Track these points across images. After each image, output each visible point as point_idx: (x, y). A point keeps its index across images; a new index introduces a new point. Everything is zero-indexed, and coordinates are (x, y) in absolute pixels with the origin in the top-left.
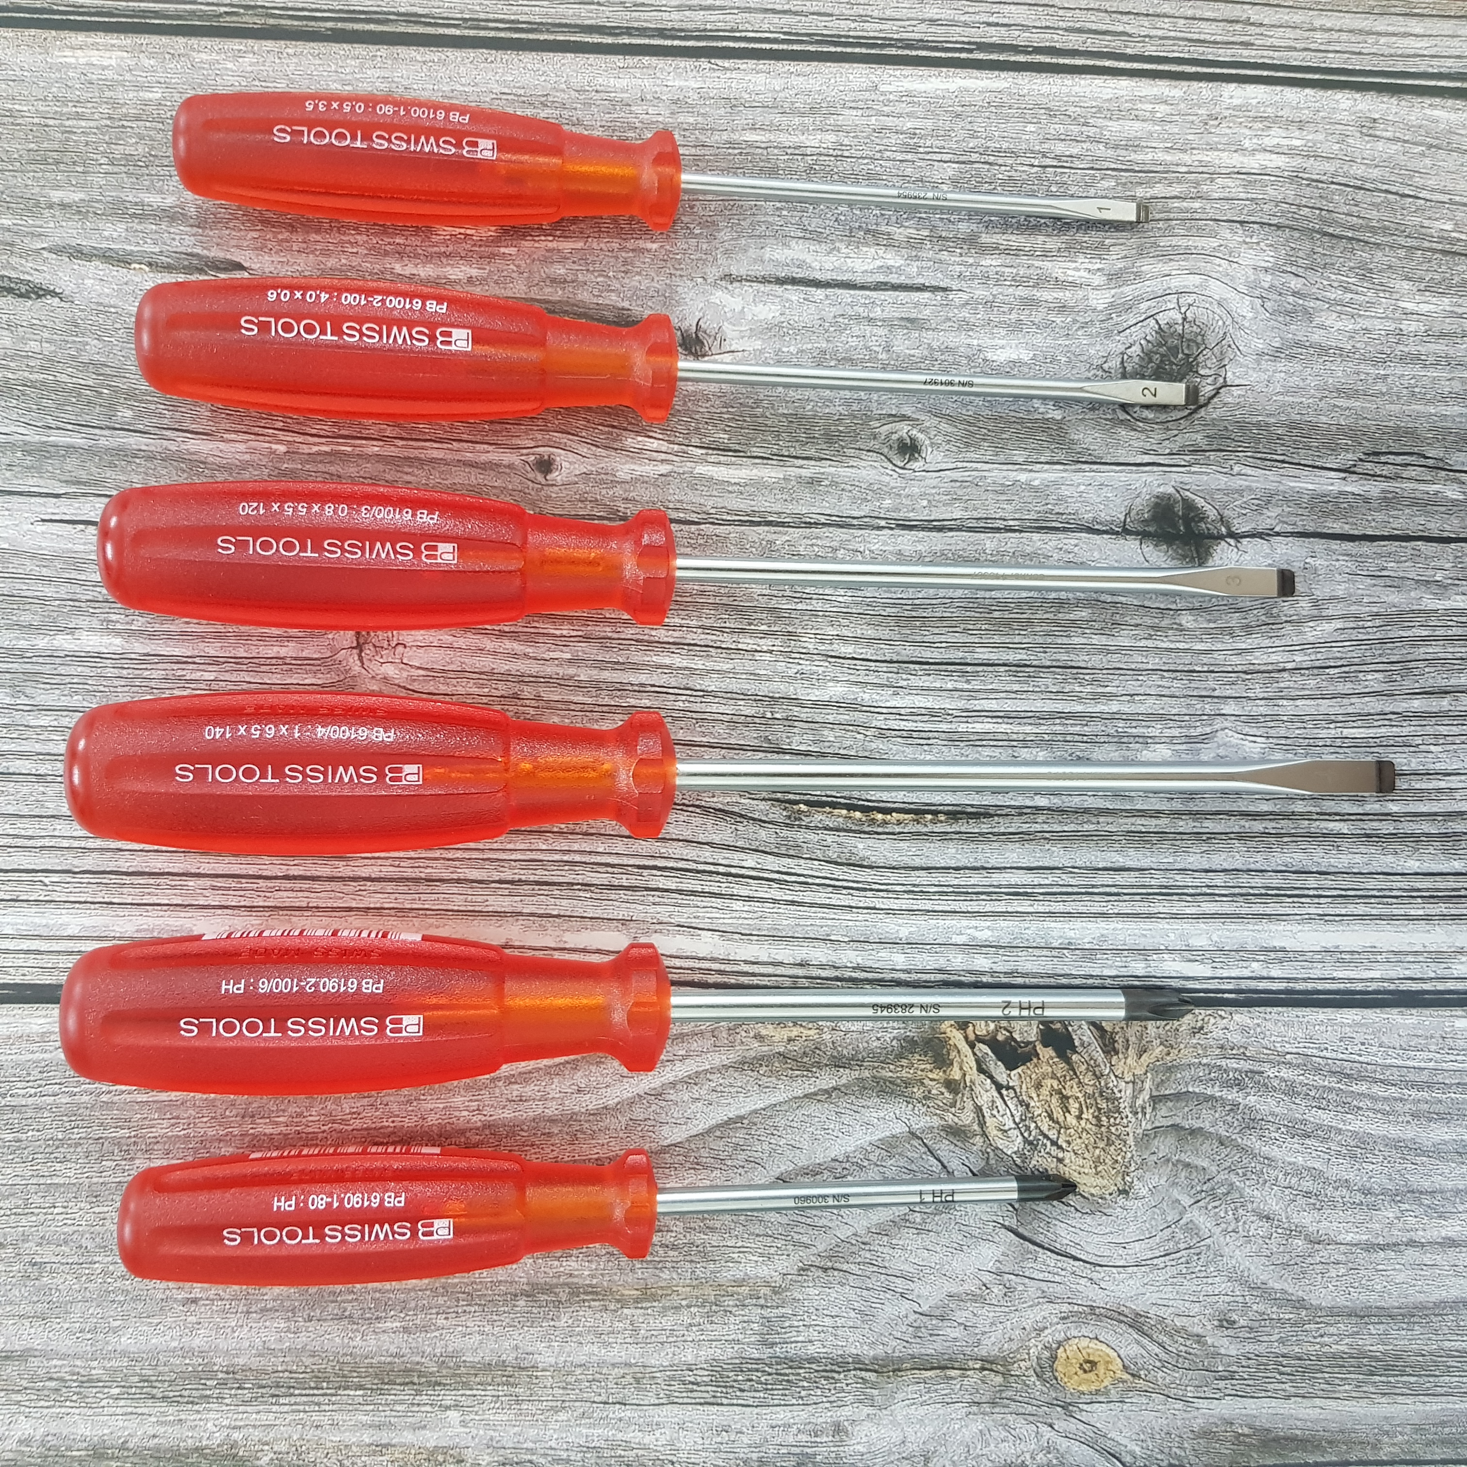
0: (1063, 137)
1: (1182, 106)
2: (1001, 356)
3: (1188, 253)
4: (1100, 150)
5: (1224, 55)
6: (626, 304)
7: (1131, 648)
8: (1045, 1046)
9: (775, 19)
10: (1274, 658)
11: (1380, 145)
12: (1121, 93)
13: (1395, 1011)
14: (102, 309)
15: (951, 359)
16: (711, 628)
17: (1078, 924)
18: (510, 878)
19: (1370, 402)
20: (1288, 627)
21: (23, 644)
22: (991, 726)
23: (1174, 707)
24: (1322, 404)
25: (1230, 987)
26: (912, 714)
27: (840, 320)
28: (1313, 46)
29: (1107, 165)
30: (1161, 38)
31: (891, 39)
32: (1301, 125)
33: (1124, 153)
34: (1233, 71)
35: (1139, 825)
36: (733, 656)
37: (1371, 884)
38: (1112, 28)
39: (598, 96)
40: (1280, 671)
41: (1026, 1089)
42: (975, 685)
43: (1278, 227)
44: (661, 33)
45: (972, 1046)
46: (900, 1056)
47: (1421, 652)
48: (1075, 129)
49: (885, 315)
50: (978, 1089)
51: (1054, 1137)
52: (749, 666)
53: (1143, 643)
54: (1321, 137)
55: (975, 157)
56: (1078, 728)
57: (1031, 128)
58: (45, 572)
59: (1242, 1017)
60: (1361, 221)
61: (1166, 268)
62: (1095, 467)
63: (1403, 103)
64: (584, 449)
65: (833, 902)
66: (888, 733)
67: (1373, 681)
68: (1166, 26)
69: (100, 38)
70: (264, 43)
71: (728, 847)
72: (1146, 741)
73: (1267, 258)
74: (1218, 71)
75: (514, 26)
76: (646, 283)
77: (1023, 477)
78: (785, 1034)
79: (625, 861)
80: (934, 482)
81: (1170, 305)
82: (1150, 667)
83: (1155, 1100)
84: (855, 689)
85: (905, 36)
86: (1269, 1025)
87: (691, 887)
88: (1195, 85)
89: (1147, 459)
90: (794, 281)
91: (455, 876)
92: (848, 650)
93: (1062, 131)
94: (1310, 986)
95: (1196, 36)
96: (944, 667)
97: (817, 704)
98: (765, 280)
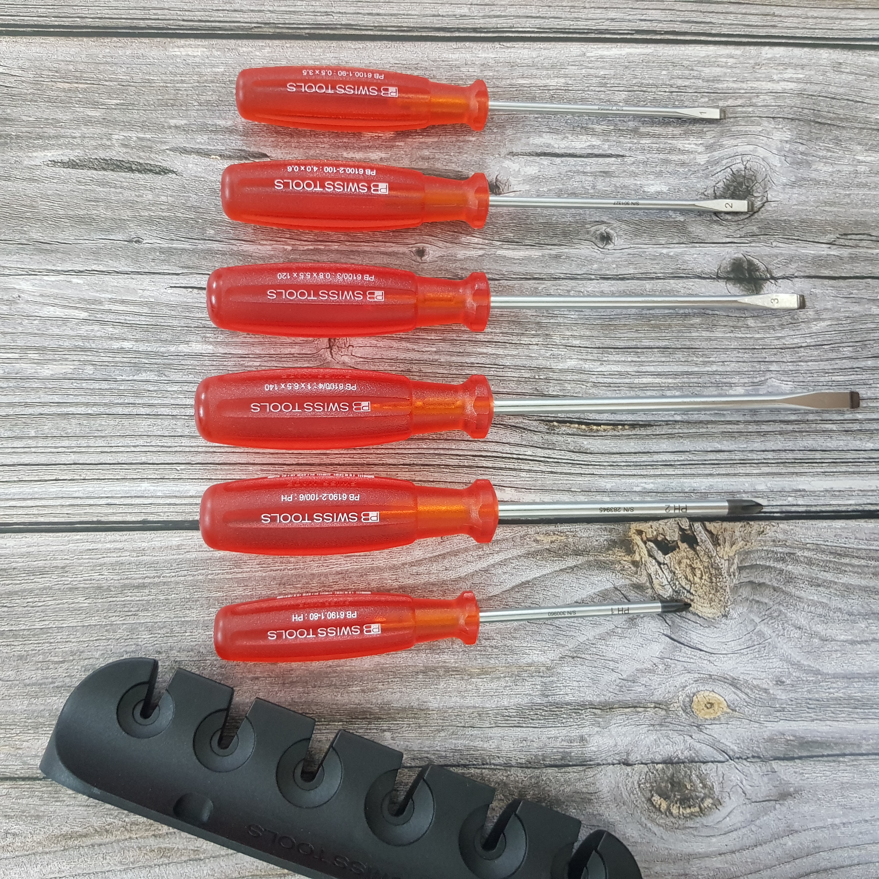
0: (681, 77)
1: (741, 59)
2: (652, 189)
3: (746, 134)
4: (700, 83)
5: (762, 32)
6: (460, 169)
7: (723, 338)
8: (683, 542)
9: (532, 21)
10: (796, 341)
11: (844, 76)
12: (710, 53)
13: (863, 521)
14: (197, 178)
15: (626, 192)
16: (506, 333)
17: (698, 480)
18: (408, 462)
19: (841, 208)
20: (803, 325)
21: (163, 350)
22: (651, 379)
23: (746, 367)
24: (817, 210)
25: (777, 510)
26: (610, 374)
27: (569, 173)
28: (808, 26)
29: (703, 90)
30: (730, 24)
31: (592, 29)
32: (803, 67)
33: (712, 84)
34: (767, 40)
35: (729, 428)
36: (518, 347)
37: (849, 455)
38: (704, 20)
39: (444, 63)
40: (799, 347)
41: (673, 564)
42: (643, 359)
43: (792, 119)
44: (475, 30)
45: (645, 543)
46: (608, 549)
47: (871, 336)
48: (687, 72)
49: (592, 170)
50: (648, 565)
51: (688, 589)
52: (526, 352)
53: (728, 335)
54: (813, 73)
55: (636, 88)
56: (696, 380)
57: (664, 72)
58: (173, 313)
59: (784, 525)
60: (835, 115)
61: (735, 142)
62: (702, 245)
63: (855, 54)
64: (440, 244)
65: (572, 471)
66: (598, 385)
67: (847, 351)
68: (732, 18)
69: (192, 42)
70: (274, 41)
71: (518, 445)
72: (730, 385)
73: (787, 135)
74: (759, 40)
75: (400, 29)
76: (470, 158)
77: (665, 251)
78: (549, 539)
79: (466, 453)
80: (619, 255)
81: (738, 161)
82: (733, 347)
83: (740, 569)
84: (581, 362)
85: (599, 27)
86: (798, 529)
87: (499, 466)
88: (748, 48)
89: (728, 240)
90: (545, 154)
91: (381, 462)
92: (577, 342)
93: (680, 74)
94: (818, 509)
95: (748, 23)
96: (627, 350)
97: (561, 371)
98: (530, 154)
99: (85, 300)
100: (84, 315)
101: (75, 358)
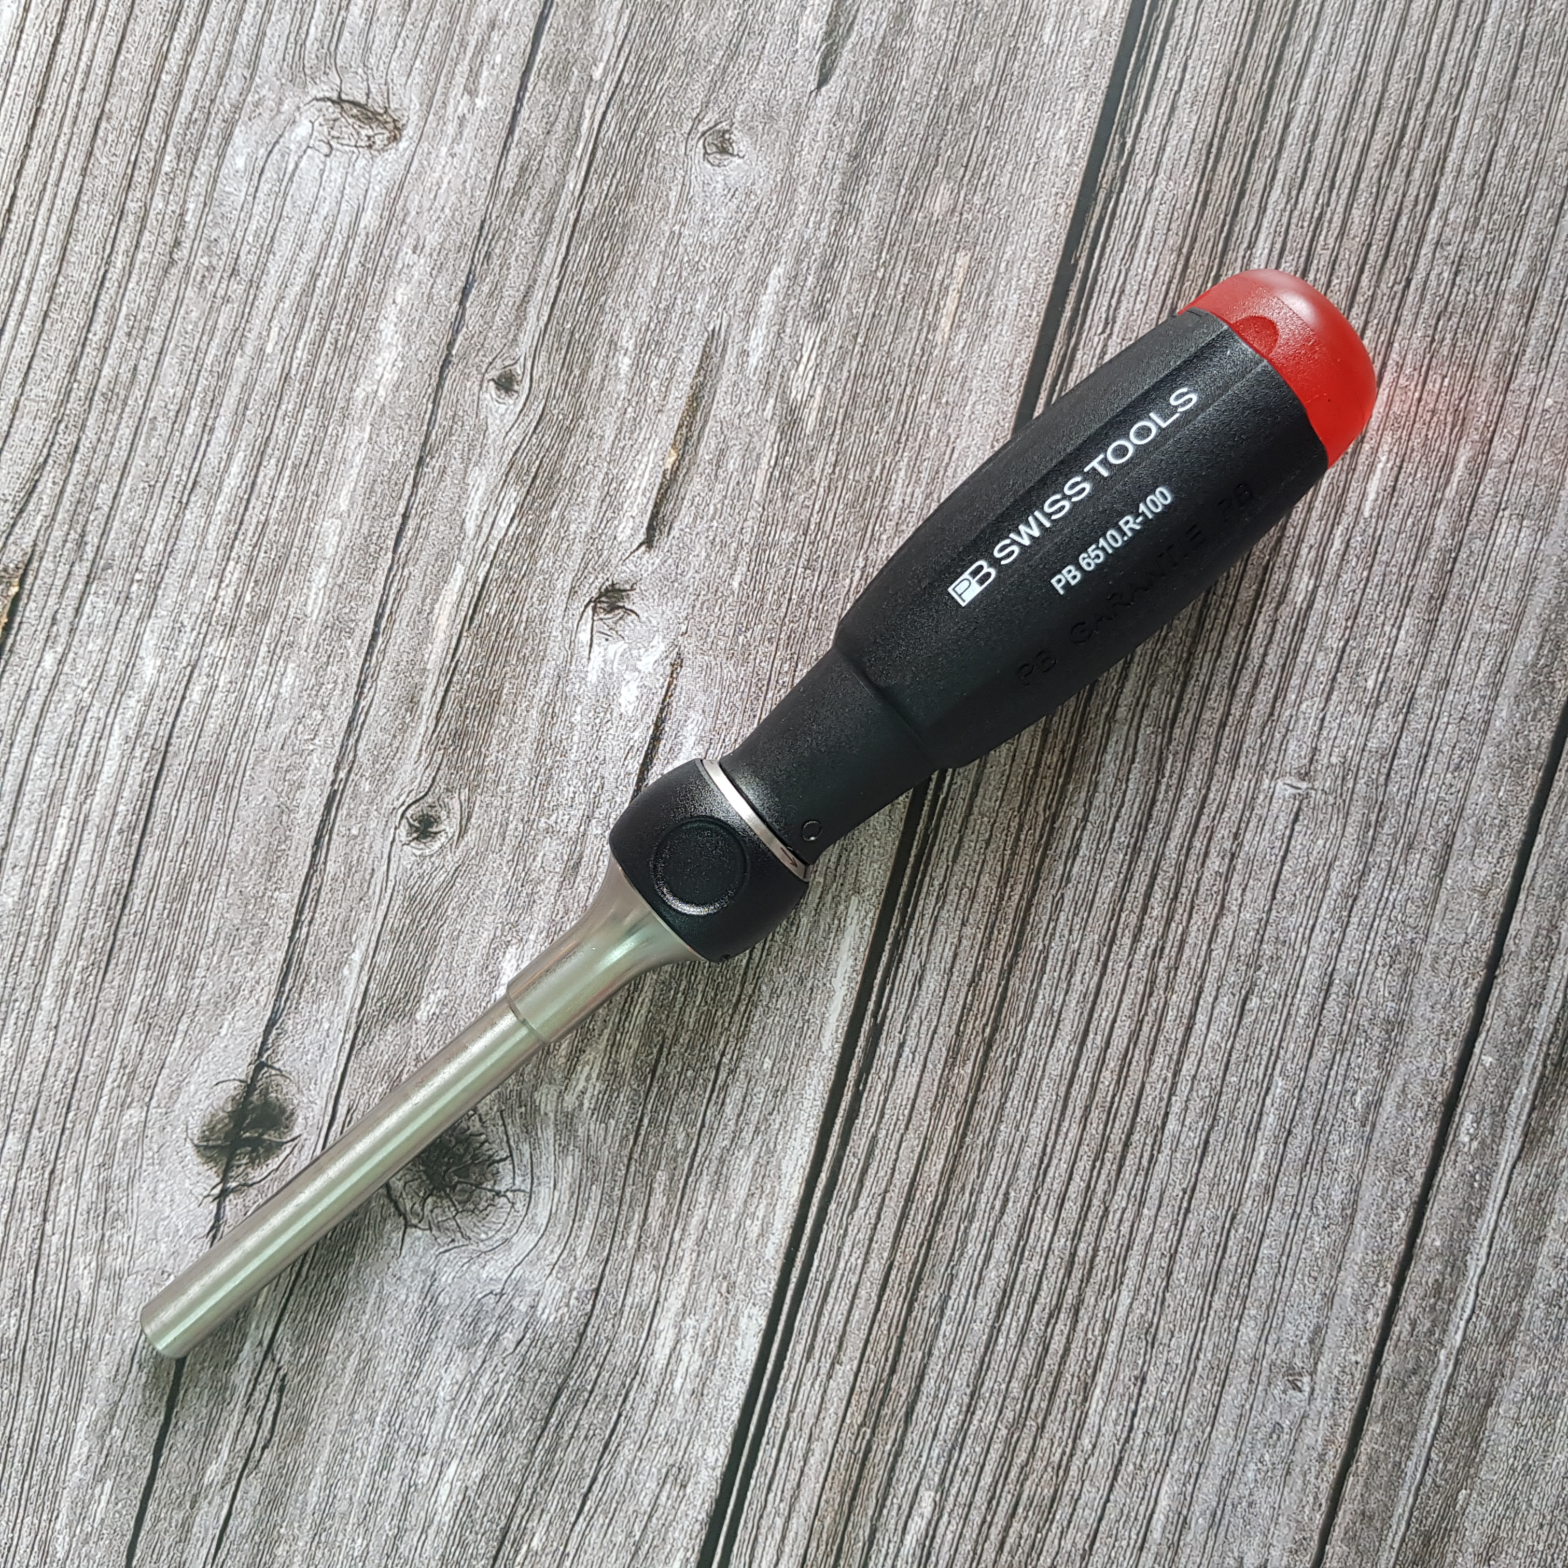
0: (748, 1099)
1: (753, 1254)
3: (577, 1216)
4: (722, 1141)
5: (803, 1322)
6: (675, 532)
7: (115, 1041)
9: (965, 794)
10: (62, 1210)
11: (652, 1485)
12: (785, 1183)
15: (520, 903)
16: (262, 533)
18: (16, 209)
19: (346, 1396)
20: (97, 1236)
22: (59, 847)
23: (29, 1076)
24: (356, 1337)
26: (97, 753)
27: (598, 784)
28: (790, 1432)
29: (703, 1144)
30: (840, 1250)
31: (910, 926)
32: (698, 1394)
33: (713, 1169)
34: (780, 1328)
36: (221, 551)
38: (865, 1193)
40: (45, 1213)
42: (115, 841)
43: (582, 1335)
47: (30, 1390)
48: (754, 1118)
52: (205, 567)
53: (117, 1057)
54: (678, 1415)
56: (30, 953)
57: (768, 1064)
60: (566, 1438)
61: (564, 1185)
62: (347, 1046)
63: (697, 1527)
64: (516, 436)
66: (80, 718)
68: (853, 1259)
70: (1079, 181)
73: (547, 1313)
74: (786, 1308)
76: (696, 563)
77: (357, 957)
80: (376, 848)
81: (518, 1180)
82: (86, 1059)
84: (145, 690)
85: (910, 942)
88: (775, 1276)
89: (342, 1110)
92: (196, 694)
93: (755, 1100)
95: (832, 1293)
96: (146, 807)
97: (137, 637)
98: (665, 706)
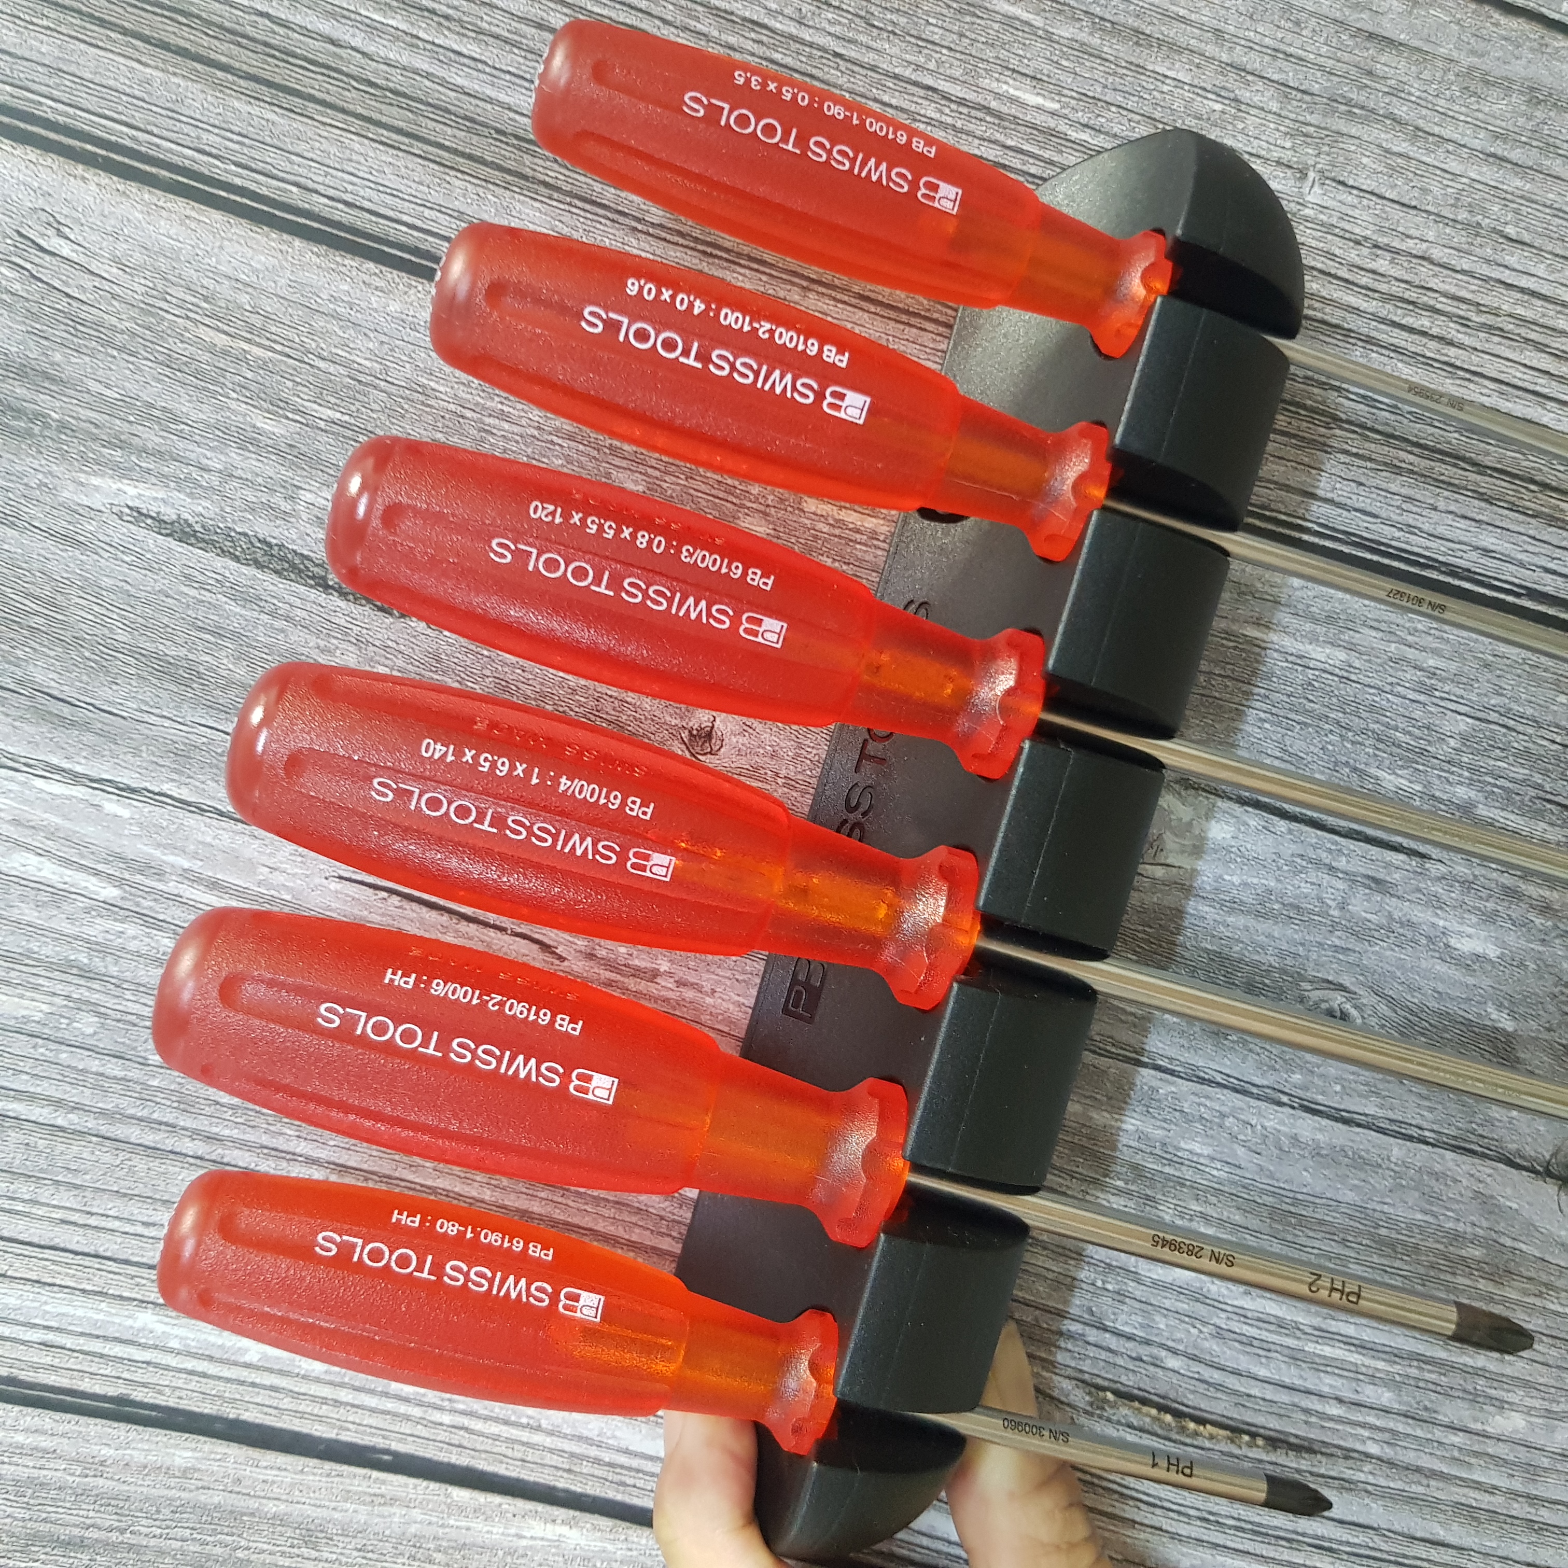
2: (1466, 946)
49: (1350, 868)
55: (1493, 716)
90: (1257, 804)
99: (122, 859)
100: (110, 892)
101: (59, 988)
